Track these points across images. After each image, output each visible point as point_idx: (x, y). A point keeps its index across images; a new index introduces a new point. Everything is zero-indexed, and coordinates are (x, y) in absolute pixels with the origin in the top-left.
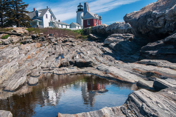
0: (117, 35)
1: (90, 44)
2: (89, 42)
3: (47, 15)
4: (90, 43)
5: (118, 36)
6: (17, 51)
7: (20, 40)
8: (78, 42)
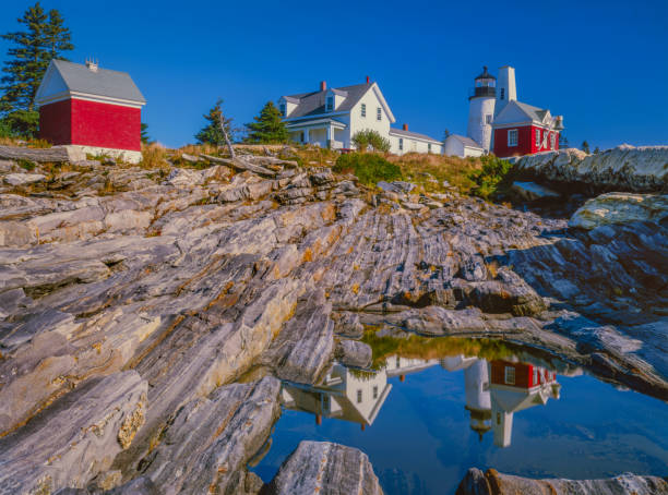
0: (625, 196)
1: (518, 220)
2: (513, 213)
3: (364, 106)
4: (516, 217)
5: (628, 202)
6: (270, 231)
7: (273, 190)
8: (469, 208)
